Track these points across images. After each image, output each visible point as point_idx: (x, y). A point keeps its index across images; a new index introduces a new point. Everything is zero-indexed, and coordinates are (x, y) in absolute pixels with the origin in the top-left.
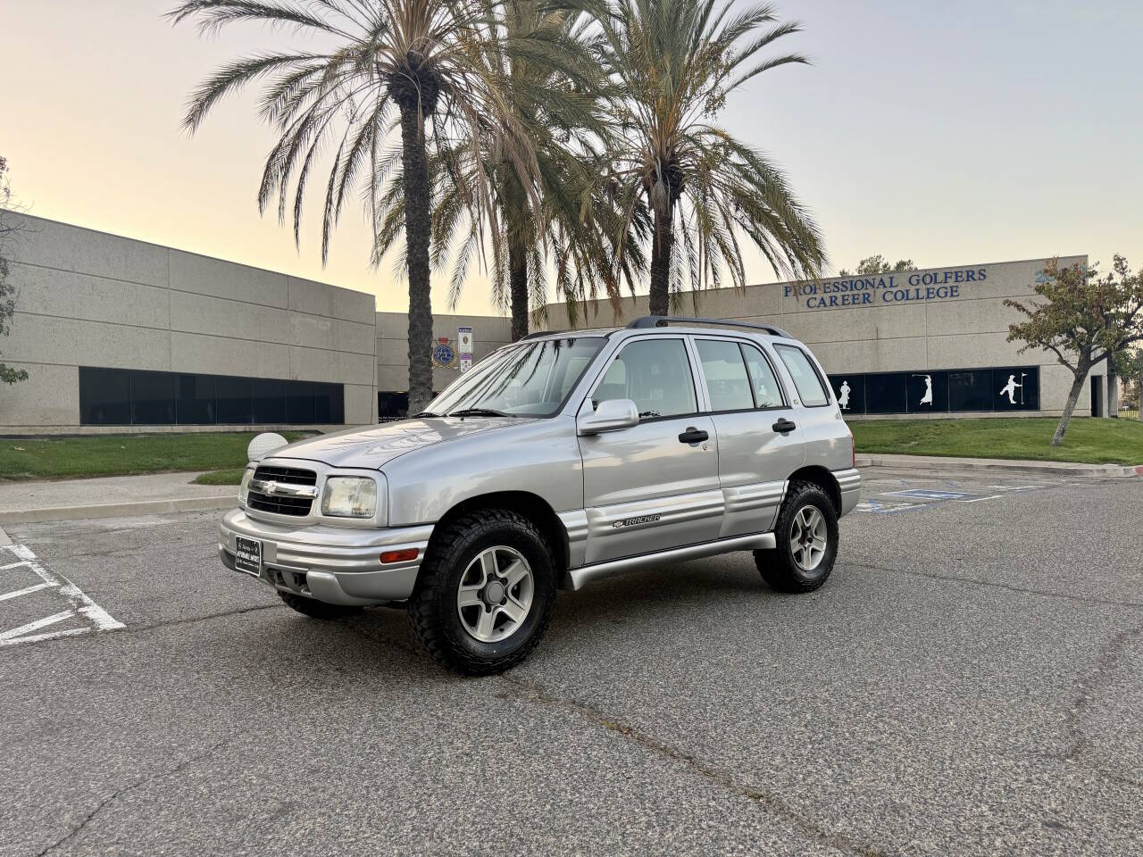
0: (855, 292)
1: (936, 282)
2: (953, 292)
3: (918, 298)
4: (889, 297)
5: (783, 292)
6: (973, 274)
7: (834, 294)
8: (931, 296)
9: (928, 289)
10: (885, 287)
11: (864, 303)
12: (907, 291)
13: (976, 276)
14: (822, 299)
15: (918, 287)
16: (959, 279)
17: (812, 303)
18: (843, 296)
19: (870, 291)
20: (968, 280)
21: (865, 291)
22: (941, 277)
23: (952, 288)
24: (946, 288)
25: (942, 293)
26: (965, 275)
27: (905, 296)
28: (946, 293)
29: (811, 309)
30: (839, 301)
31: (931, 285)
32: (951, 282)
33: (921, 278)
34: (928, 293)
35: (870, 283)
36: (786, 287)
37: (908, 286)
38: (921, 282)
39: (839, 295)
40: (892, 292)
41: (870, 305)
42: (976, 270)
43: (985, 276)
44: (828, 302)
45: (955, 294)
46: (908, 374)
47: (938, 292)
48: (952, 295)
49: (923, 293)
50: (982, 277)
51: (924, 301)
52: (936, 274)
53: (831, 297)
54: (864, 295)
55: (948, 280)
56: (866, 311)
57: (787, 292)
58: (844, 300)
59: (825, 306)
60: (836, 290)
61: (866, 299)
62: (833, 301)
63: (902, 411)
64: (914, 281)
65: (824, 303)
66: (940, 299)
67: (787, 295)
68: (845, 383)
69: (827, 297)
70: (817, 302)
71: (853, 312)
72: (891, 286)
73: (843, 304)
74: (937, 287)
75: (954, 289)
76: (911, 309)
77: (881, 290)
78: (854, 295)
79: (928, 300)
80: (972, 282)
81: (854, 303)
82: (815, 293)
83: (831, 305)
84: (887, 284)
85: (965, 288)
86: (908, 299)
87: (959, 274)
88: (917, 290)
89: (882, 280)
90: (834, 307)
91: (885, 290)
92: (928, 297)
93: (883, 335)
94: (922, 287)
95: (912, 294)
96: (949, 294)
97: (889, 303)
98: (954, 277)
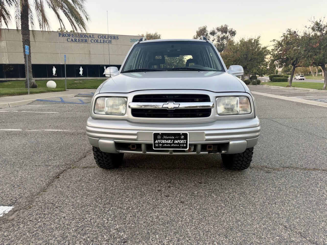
0: (82, 38)
1: (105, 38)
2: (110, 42)
3: (101, 43)
4: (93, 41)
5: (58, 35)
6: (115, 37)
7: (76, 38)
8: (104, 42)
9: (103, 40)
10: (91, 38)
11: (85, 42)
12: (98, 40)
13: (116, 38)
14: (72, 39)
15: (101, 39)
16: (112, 38)
17: (69, 40)
18: (79, 39)
19: (87, 38)
20: (114, 39)
21: (85, 38)
22: (107, 37)
23: (110, 40)
24: (108, 40)
25: (107, 41)
26: (113, 37)
27: (97, 41)
28: (108, 42)
29: (68, 42)
30: (77, 40)
31: (104, 39)
32: (110, 39)
33: (101, 36)
34: (104, 41)
35: (87, 36)
36: (59, 34)
37: (98, 39)
38: (101, 37)
39: (77, 38)
40: (93, 40)
41: (87, 43)
42: (116, 36)
43: (118, 38)
44: (74, 40)
45: (111, 42)
46: (100, 65)
47: (106, 41)
48: (110, 43)
49: (102, 41)
50: (117, 39)
51: (102, 43)
52: (105, 36)
53: (75, 39)
54: (85, 39)
55: (109, 38)
56: (86, 45)
57: (60, 35)
58: (79, 40)
59: (73, 42)
60: (76, 37)
61: (86, 41)
62: (76, 40)
63: (98, 76)
64: (99, 37)
65: (73, 41)
66: (107, 44)
67: (60, 36)
68: (81, 67)
69: (73, 38)
70: (70, 40)
71: (82, 45)
72: (93, 38)
73: (79, 42)
74: (106, 40)
75: (111, 41)
76: (99, 46)
77: (90, 39)
78: (82, 39)
79: (104, 44)
80: (115, 40)
81: (82, 42)
82: (69, 37)
83: (75, 42)
84: (92, 37)
85: (113, 41)
86: (98, 42)
87: (112, 37)
88: (101, 40)
89: (90, 36)
90: (76, 42)
91: (91, 39)
92: (104, 43)
93: (91, 53)
94: (102, 39)
95: (99, 41)
96: (109, 42)
97: (93, 43)
98: (110, 37)
